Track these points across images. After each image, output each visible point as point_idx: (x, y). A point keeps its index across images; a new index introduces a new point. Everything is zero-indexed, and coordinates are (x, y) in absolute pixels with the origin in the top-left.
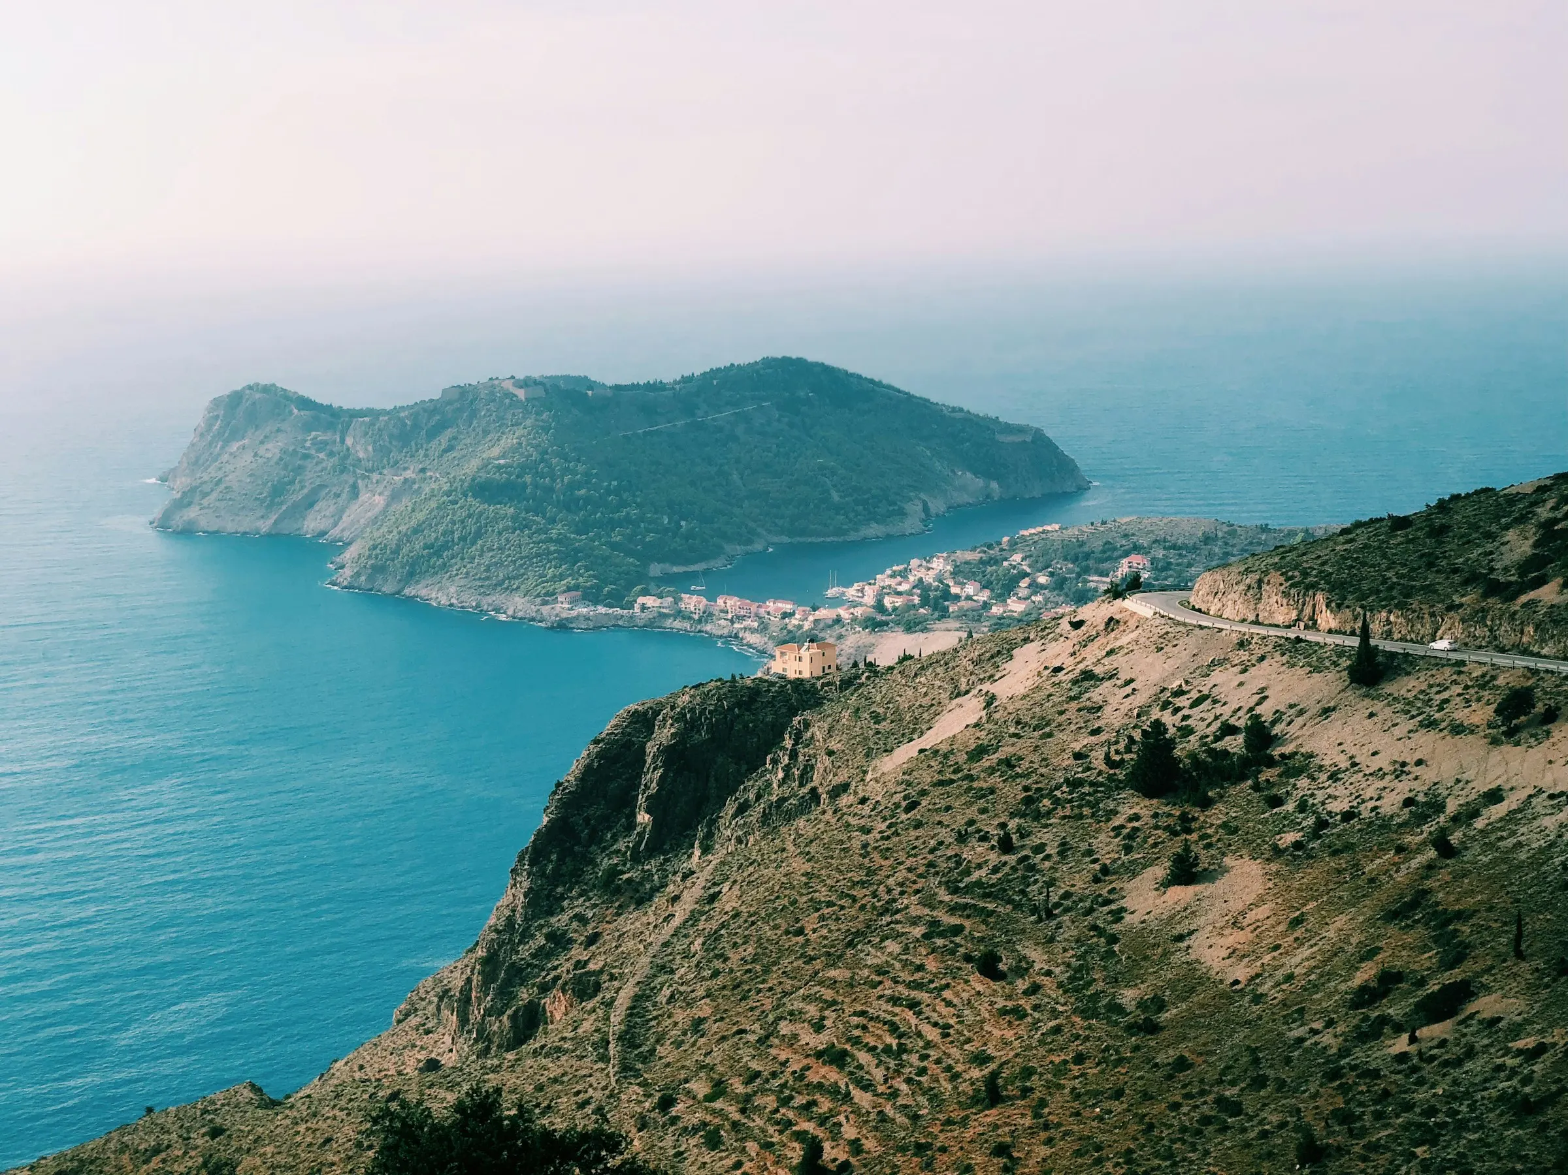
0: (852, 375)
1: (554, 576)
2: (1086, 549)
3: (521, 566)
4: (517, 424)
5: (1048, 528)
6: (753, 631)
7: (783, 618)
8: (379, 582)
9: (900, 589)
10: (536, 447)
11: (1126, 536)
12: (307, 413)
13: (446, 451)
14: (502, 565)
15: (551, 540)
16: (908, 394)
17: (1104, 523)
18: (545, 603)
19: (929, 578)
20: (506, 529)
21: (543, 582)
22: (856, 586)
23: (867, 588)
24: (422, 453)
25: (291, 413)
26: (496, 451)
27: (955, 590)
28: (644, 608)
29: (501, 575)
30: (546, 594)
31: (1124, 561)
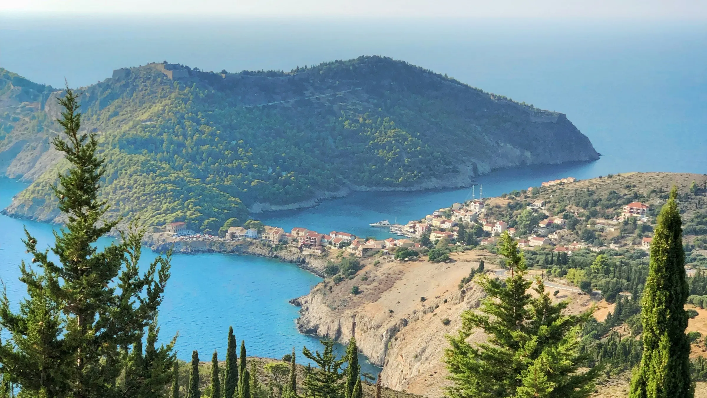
0: (425, 71)
1: (168, 209)
2: (595, 197)
3: (144, 201)
4: (165, 97)
5: (565, 181)
6: (316, 257)
7: (341, 247)
8: (38, 212)
9: (444, 226)
10: (175, 113)
11: (628, 187)
12: (20, 88)
13: (111, 116)
14: (129, 200)
15: (169, 182)
16: (466, 86)
17: (610, 177)
18: (156, 230)
19: (467, 219)
20: (135, 172)
21: (158, 214)
22: (410, 224)
23: (418, 225)
24: (95, 117)
25: (9, 88)
26: (145, 117)
27: (486, 228)
28: (233, 236)
29: (127, 208)
30: (159, 224)
31: (627, 208)
